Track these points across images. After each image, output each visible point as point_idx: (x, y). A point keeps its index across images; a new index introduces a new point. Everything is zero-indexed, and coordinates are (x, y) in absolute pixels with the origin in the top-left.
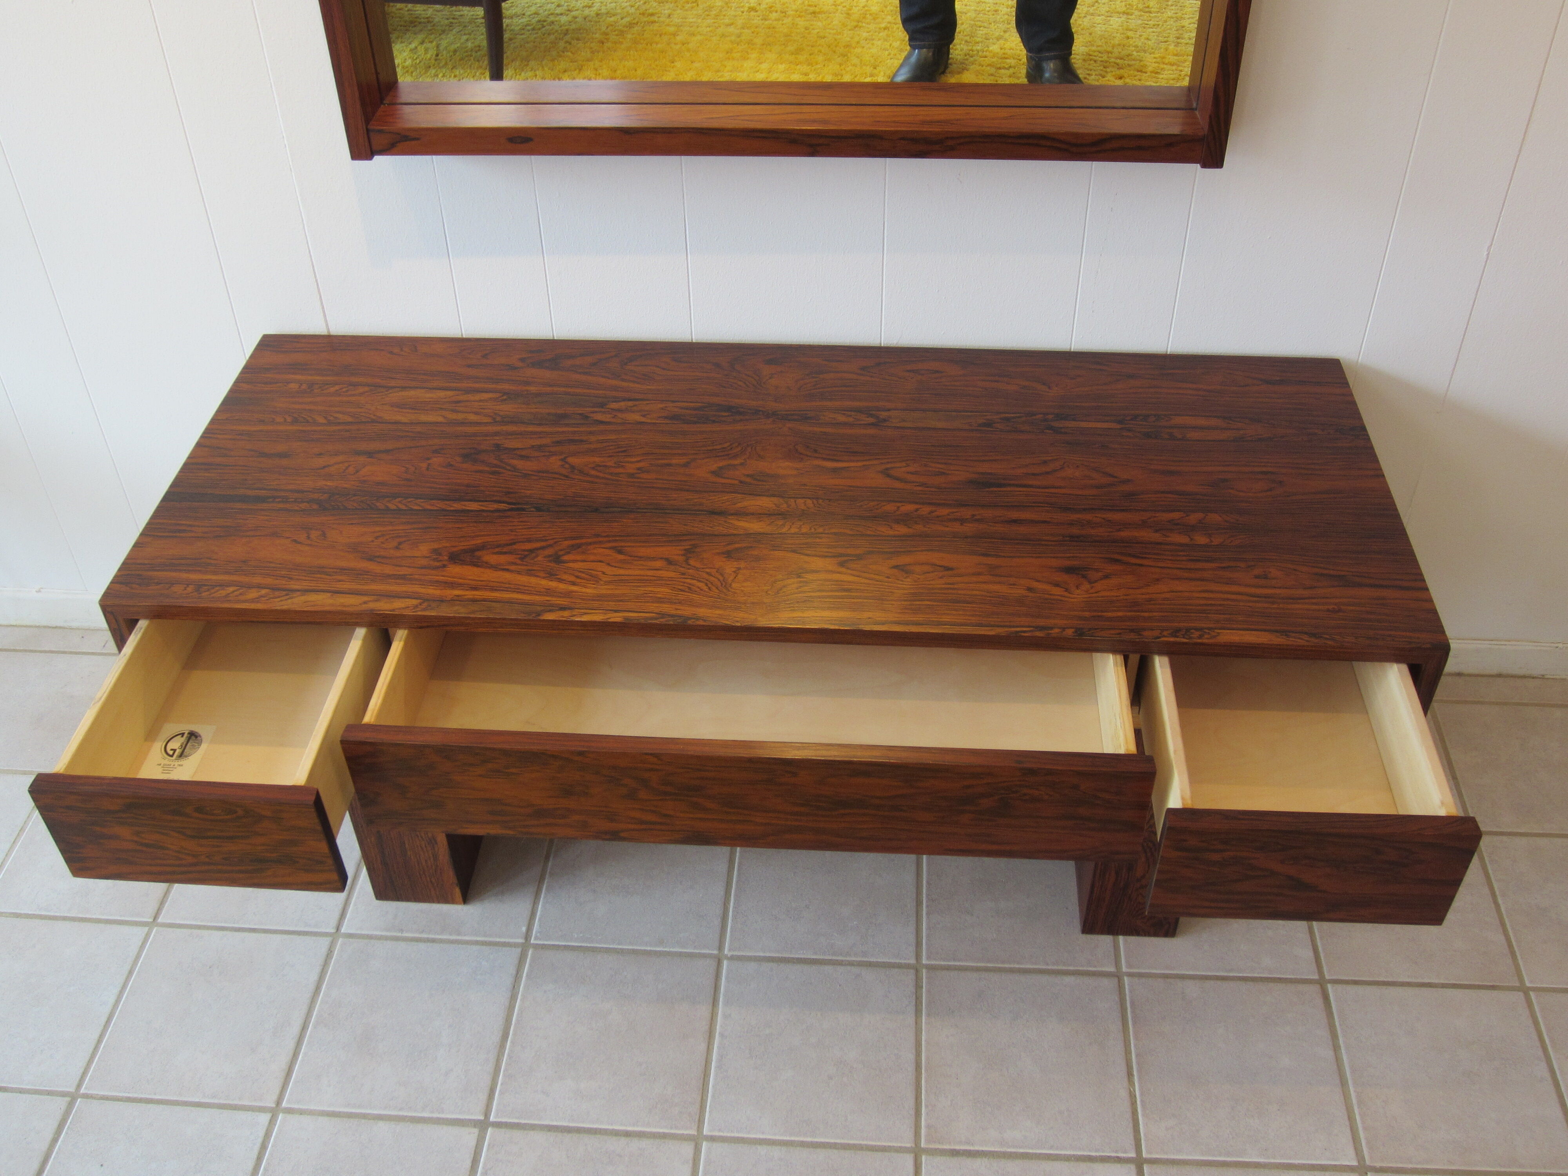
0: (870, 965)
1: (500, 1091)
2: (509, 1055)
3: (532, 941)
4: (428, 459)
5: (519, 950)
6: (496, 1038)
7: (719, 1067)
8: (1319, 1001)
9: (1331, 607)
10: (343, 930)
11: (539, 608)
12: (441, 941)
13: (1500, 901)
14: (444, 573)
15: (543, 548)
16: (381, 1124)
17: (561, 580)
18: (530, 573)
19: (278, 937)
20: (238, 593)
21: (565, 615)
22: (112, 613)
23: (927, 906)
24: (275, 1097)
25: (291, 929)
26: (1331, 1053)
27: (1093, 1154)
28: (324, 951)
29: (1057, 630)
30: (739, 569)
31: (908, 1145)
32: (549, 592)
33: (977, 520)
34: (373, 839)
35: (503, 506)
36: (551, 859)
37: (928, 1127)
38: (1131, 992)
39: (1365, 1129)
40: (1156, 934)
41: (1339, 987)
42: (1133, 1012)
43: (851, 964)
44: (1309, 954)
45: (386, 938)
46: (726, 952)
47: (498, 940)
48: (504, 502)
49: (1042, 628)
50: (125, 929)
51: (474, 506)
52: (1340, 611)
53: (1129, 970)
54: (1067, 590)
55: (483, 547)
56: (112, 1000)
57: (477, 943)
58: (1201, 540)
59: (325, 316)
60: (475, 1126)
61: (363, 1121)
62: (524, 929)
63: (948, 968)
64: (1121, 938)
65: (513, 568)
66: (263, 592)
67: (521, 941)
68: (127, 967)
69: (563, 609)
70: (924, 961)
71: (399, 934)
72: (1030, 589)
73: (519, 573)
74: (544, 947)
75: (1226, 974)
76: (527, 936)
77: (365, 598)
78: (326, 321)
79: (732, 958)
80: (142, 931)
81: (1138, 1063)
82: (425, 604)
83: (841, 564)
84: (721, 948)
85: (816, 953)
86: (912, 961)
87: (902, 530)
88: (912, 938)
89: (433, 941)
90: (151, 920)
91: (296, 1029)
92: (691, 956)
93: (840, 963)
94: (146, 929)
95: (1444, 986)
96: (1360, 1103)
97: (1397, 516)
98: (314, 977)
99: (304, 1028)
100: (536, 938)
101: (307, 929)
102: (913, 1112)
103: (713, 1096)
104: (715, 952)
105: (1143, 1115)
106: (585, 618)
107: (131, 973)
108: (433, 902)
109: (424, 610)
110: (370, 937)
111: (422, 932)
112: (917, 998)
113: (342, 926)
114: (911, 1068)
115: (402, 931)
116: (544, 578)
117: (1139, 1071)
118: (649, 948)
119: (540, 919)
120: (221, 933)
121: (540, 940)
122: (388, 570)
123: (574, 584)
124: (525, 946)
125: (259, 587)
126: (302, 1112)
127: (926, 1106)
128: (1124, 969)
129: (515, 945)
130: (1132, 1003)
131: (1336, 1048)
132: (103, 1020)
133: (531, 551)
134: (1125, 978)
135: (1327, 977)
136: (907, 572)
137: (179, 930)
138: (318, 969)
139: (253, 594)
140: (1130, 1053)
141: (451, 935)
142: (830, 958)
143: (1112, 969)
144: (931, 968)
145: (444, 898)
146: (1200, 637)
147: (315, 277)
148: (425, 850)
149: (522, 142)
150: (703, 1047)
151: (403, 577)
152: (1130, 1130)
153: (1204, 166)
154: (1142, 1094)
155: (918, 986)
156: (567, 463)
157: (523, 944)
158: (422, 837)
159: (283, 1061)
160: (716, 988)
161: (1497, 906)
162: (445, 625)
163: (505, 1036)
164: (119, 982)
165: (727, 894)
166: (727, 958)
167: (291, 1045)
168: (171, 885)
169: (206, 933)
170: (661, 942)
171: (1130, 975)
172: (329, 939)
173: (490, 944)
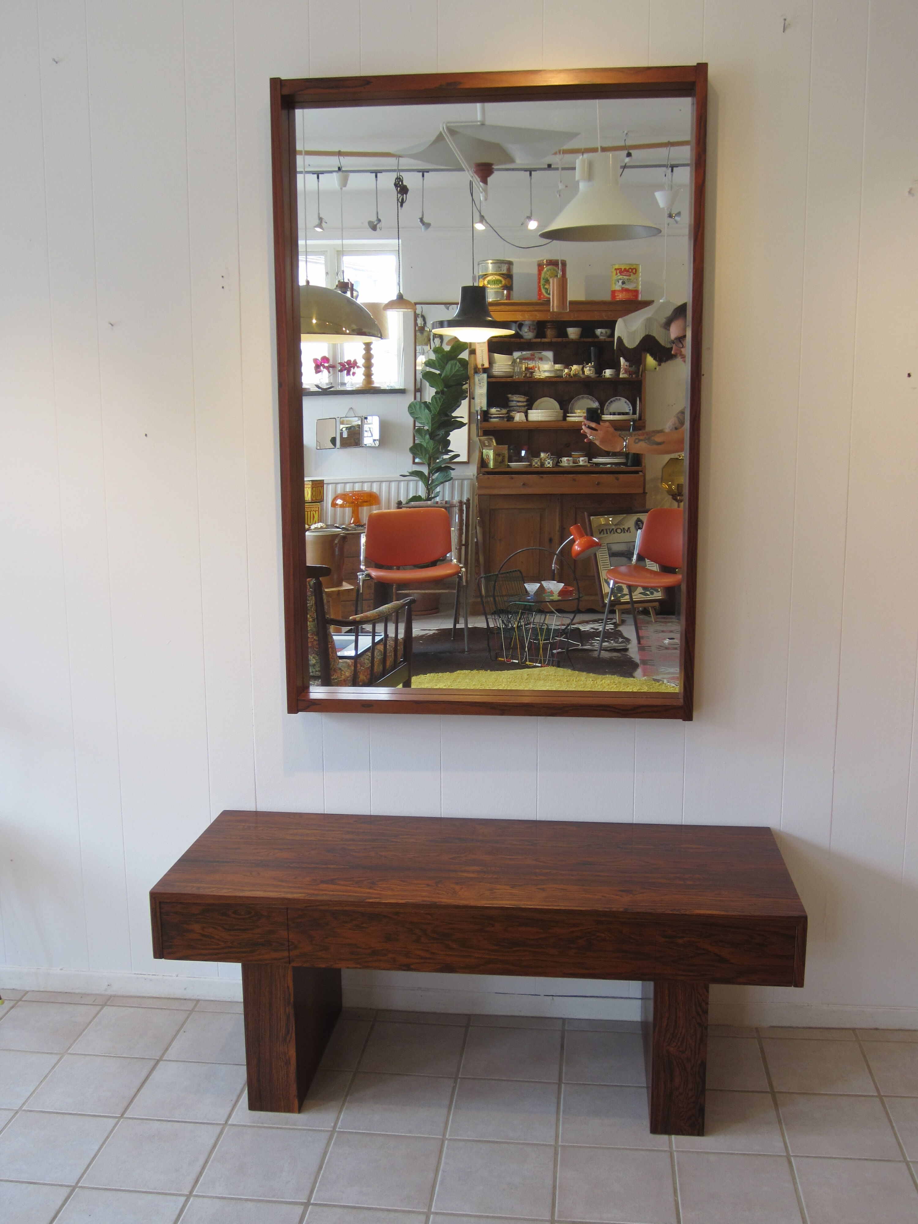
0: (529, 1144)
1: (317, 1190)
2: (321, 1178)
3: (337, 1130)
4: (310, 851)
5: (329, 1133)
6: (315, 1169)
7: (441, 1185)
8: (786, 1164)
10: (229, 1123)
12: (284, 1129)
13: (894, 1124)
14: (318, 886)
16: (248, 1202)
17: (375, 890)
19: (193, 1124)
23: (563, 1121)
24: (189, 1190)
25: (200, 1121)
26: (792, 1186)
28: (218, 1131)
29: (615, 909)
30: (462, 888)
31: (548, 1219)
33: (579, 875)
36: (349, 1096)
37: (559, 1211)
38: (677, 1158)
40: (693, 1134)
41: (798, 1159)
42: (678, 1166)
43: (518, 1143)
44: (781, 1144)
45: (254, 1127)
46: (447, 1137)
47: (317, 1129)
48: (347, 866)
50: (105, 1119)
51: (332, 866)
52: (755, 904)
54: (621, 897)
55: (337, 879)
56: (97, 1148)
57: (305, 1130)
60: (302, 1205)
61: (239, 1201)
62: (332, 1124)
63: (573, 1147)
64: (673, 1137)
65: (351, 885)
67: (331, 1129)
68: (106, 1135)
69: (376, 898)
70: (560, 1143)
71: (261, 1125)
72: (604, 896)
73: (355, 887)
74: (343, 1132)
75: (732, 1152)
76: (335, 1127)
77: (280, 893)
78: (256, 806)
79: (450, 1140)
80: (114, 1121)
81: (680, 1187)
83: (513, 887)
84: (444, 1135)
86: (553, 1143)
88: (553, 1134)
89: (280, 1128)
90: (120, 1116)
91: (201, 1163)
92: (427, 1138)
93: (512, 1143)
94: (117, 1120)
95: (858, 1159)
96: (808, 1206)
98: (212, 1142)
99: (206, 1162)
100: (339, 1128)
101: (208, 1122)
104: (441, 1137)
105: (682, 1208)
107: (107, 1138)
108: (281, 1112)
109: (309, 897)
110: (245, 1126)
111: (274, 1124)
112: (555, 1159)
113: (229, 1121)
115: (263, 1123)
116: (367, 889)
117: (681, 1190)
118: (403, 1135)
119: (341, 1121)
120: (159, 1122)
121: (341, 1129)
122: (291, 885)
123: (382, 891)
124: (333, 1132)
126: (203, 1197)
128: (674, 1148)
129: (327, 1131)
130: (678, 1163)
131: (795, 1184)
132: (92, 1156)
133: (361, 881)
134: (675, 1153)
135: (791, 1154)
136: (544, 890)
137: (136, 1120)
138: (214, 1139)
140: (676, 1183)
141: (291, 1126)
142: (506, 1141)
143: (667, 1149)
144: (563, 1147)
145: (288, 1109)
148: (283, 1069)
149: (368, 707)
150: (432, 1177)
151: (298, 887)
152: (675, 1213)
153: (684, 720)
154: (682, 1200)
155: (556, 1153)
156: (378, 854)
158: (283, 1059)
159: (194, 1176)
160: (441, 1152)
161: (893, 1127)
162: (319, 905)
163: (320, 1168)
164: (101, 1142)
165: (449, 1113)
166: (447, 1139)
167: (198, 1169)
168: (131, 1101)
169: (151, 1122)
170: (410, 1132)
171: (677, 1151)
172: (221, 1127)
173: (313, 1130)
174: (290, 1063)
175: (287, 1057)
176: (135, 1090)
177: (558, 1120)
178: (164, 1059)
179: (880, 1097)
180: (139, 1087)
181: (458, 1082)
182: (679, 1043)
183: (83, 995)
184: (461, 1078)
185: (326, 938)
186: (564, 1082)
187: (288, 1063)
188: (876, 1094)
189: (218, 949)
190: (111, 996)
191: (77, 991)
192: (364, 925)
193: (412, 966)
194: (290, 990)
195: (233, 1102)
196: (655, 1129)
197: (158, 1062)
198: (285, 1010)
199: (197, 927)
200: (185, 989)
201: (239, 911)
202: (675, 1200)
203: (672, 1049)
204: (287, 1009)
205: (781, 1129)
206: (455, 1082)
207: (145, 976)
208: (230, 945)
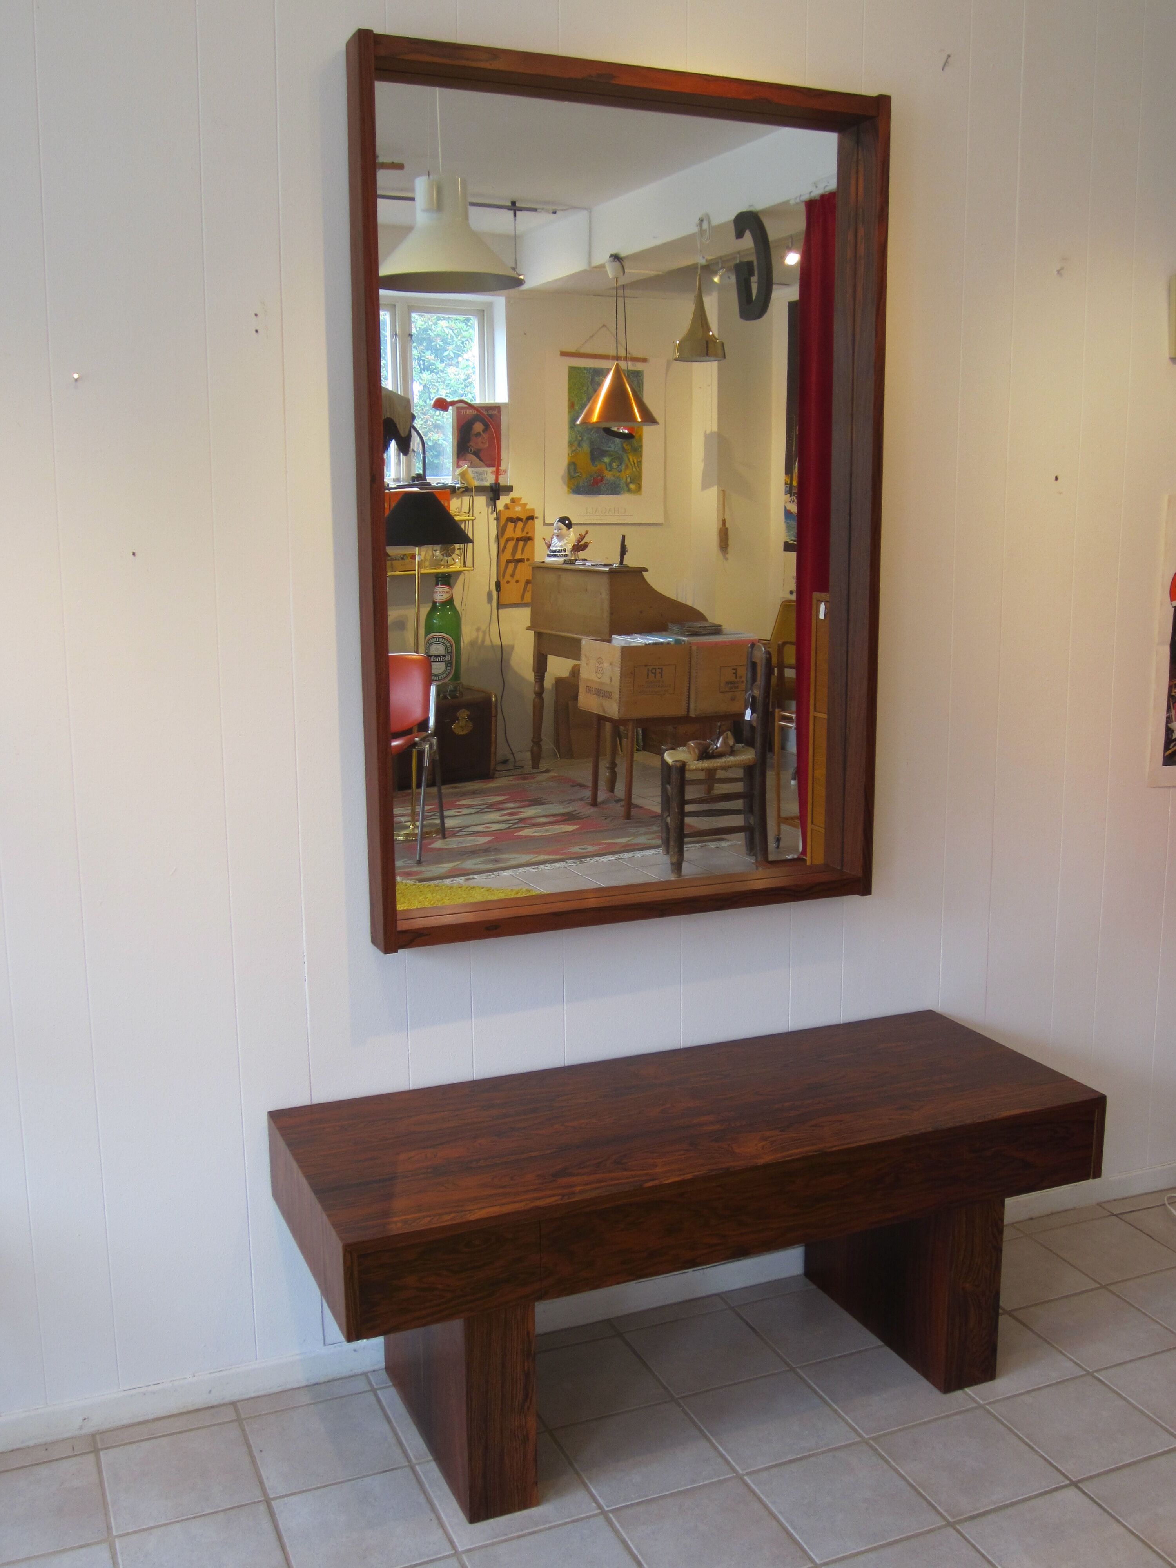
0: (835, 1449)
5: (602, 1517)
7: (794, 1528)
8: (1097, 1382)
10: (460, 1549)
11: (638, 1183)
12: (539, 1531)
13: (1143, 1311)
14: (558, 1183)
17: (634, 1170)
18: (611, 1172)
21: (656, 1182)
23: (842, 1411)
27: (1047, 1489)
30: (729, 1144)
32: (634, 1176)
36: (574, 1463)
38: (995, 1411)
40: (985, 1381)
41: (1101, 1373)
43: (824, 1452)
45: (497, 1543)
46: (741, 1472)
47: (581, 1516)
49: (915, 1131)
53: (985, 1403)
54: (909, 1115)
57: (567, 1523)
58: (949, 1085)
59: (311, 1091)
62: (593, 1505)
63: (882, 1436)
64: (967, 1390)
65: (597, 1172)
66: (453, 1215)
67: (599, 1511)
69: (652, 1180)
70: (866, 1437)
71: (505, 1538)
72: (891, 1119)
73: (604, 1173)
74: (616, 1509)
75: (1038, 1387)
76: (599, 1507)
77: (524, 1203)
78: (311, 1095)
79: (747, 1474)
81: (1031, 1441)
84: (734, 1471)
86: (859, 1439)
88: (848, 1429)
89: (534, 1533)
92: (720, 1482)
93: (818, 1454)
100: (607, 1507)
101: (431, 1558)
103: (806, 1545)
104: (734, 1475)
108: (515, 1511)
109: (569, 1199)
110: (485, 1546)
111: (520, 1531)
112: (879, 1455)
113: (457, 1547)
116: (622, 1172)
117: (1033, 1443)
119: (599, 1497)
121: (611, 1507)
122: (521, 1189)
123: (644, 1170)
124: (604, 1514)
125: (447, 1214)
128: (982, 1403)
129: (596, 1515)
130: (1001, 1416)
134: (986, 1406)
135: (1090, 1371)
141: (543, 1525)
142: (808, 1454)
143: (974, 1403)
144: (872, 1439)
145: (524, 1502)
147: (309, 1060)
148: (518, 1450)
149: (493, 929)
150: (775, 1524)
151: (535, 1190)
153: (861, 895)
155: (875, 1450)
156: (566, 1126)
157: (601, 1513)
158: (518, 1437)
160: (753, 1492)
162: (584, 1207)
166: (744, 1475)
170: (694, 1481)
172: (454, 1558)
173: (577, 1520)
174: (528, 1439)
175: (525, 1432)
177: (836, 1412)
179: (1104, 1287)
181: (682, 1403)
182: (975, 1277)
183: (46, 1446)
184: (680, 1398)
185: (592, 1249)
186: (794, 1366)
187: (525, 1439)
188: (1097, 1285)
190: (93, 1435)
191: (31, 1443)
193: (697, 1261)
196: (949, 1387)
197: (267, 1503)
198: (524, 1366)
199: (411, 1280)
200: (210, 1392)
201: (473, 1241)
203: (968, 1285)
204: (526, 1362)
205: (1054, 1347)
206: (679, 1405)
207: (141, 1390)
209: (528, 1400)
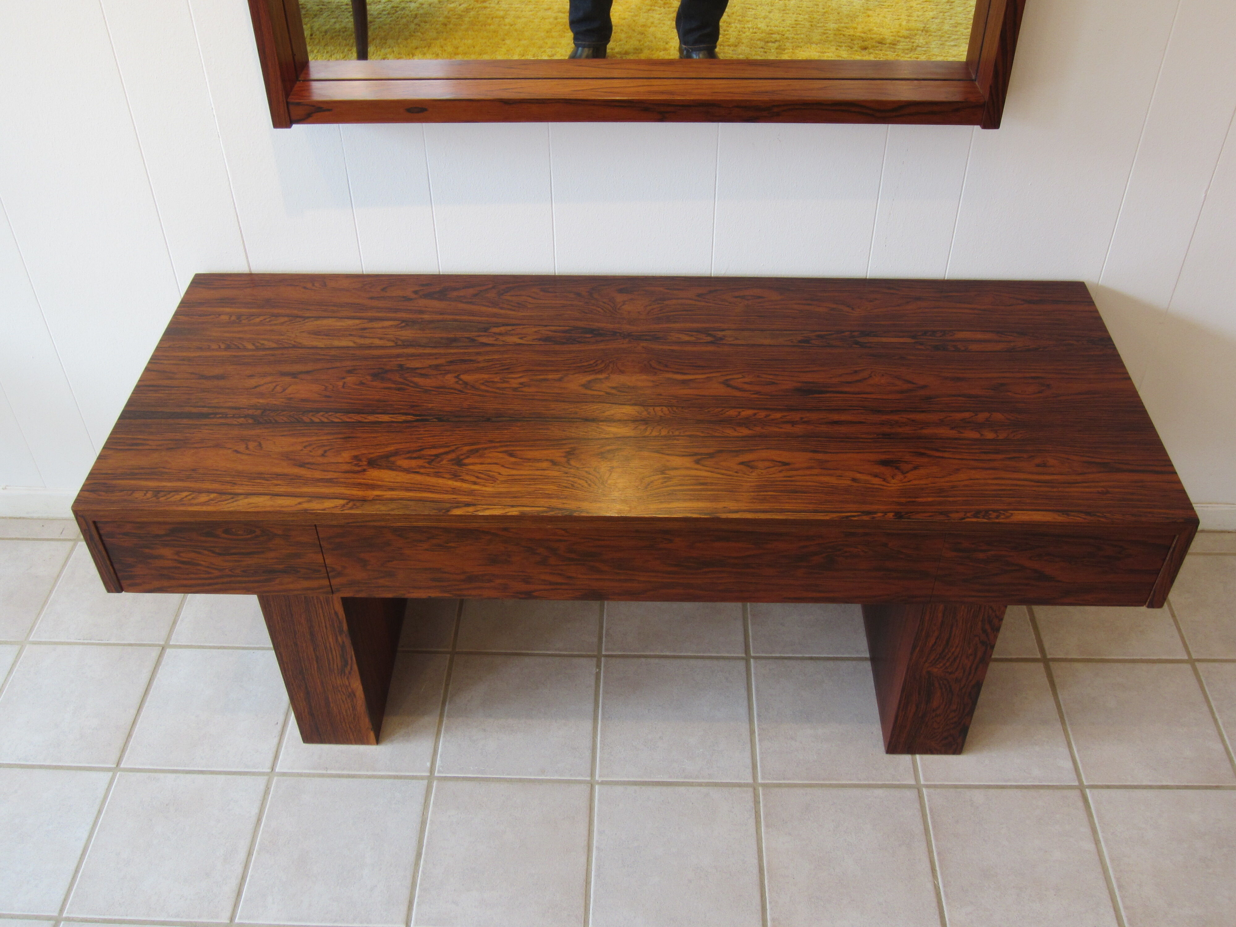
0: (716, 785)
2: (423, 871)
3: (436, 774)
4: (344, 378)
5: (425, 782)
6: (412, 857)
7: (598, 875)
8: (1080, 804)
9: (1100, 490)
10: (277, 770)
11: (448, 505)
12: (359, 776)
13: (1217, 716)
14: (364, 477)
15: (447, 453)
17: (463, 481)
18: (437, 475)
19: (223, 777)
20: (190, 497)
21: (470, 510)
22: (82, 516)
23: (759, 735)
24: (228, 914)
25: (234, 770)
26: (1094, 846)
28: (262, 787)
29: (879, 515)
30: (612, 468)
32: (454, 491)
33: (805, 422)
34: (302, 695)
35: (409, 418)
36: (447, 703)
37: (773, 920)
38: (929, 801)
39: (1126, 908)
40: (946, 752)
41: (1095, 791)
42: (932, 818)
43: (700, 785)
44: (1069, 765)
45: (314, 775)
46: (597, 778)
47: (407, 774)
48: (409, 414)
49: (868, 513)
50: (94, 775)
51: (386, 418)
52: (1107, 492)
53: (926, 783)
54: (884, 480)
55: (396, 453)
56: (85, 836)
57: (390, 777)
58: (990, 435)
59: (247, 258)
62: (428, 763)
63: (779, 786)
64: (918, 757)
65: (422, 470)
66: (213, 496)
67: (428, 774)
68: (96, 807)
69: (468, 505)
70: (760, 781)
71: (324, 772)
72: (854, 480)
73: (428, 475)
74: (445, 778)
75: (1004, 784)
76: (432, 770)
77: (299, 500)
78: (248, 261)
79: (602, 783)
80: (107, 776)
81: (940, 860)
82: (350, 504)
83: (697, 462)
84: (592, 774)
85: (670, 777)
86: (750, 781)
87: (745, 432)
88: (748, 761)
89: (353, 776)
90: (114, 766)
91: (242, 855)
92: (568, 782)
93: (691, 784)
94: (111, 774)
95: (1178, 787)
96: (1120, 887)
97: (1144, 412)
98: (255, 811)
99: (250, 854)
100: (439, 772)
101: (246, 770)
102: (759, 908)
103: (595, 901)
104: (588, 779)
105: (947, 903)
106: (487, 513)
107: (100, 812)
108: (351, 744)
109: (351, 508)
110: (300, 775)
111: (343, 769)
112: (756, 812)
113: (276, 766)
114: (756, 871)
115: (327, 769)
116: (449, 479)
117: (941, 867)
118: (533, 777)
119: (441, 756)
120: (174, 776)
121: (442, 773)
122: (318, 475)
123: (475, 483)
124: (431, 778)
125: (209, 492)
127: (770, 903)
128: (922, 782)
129: (422, 778)
130: (931, 810)
131: (1097, 842)
132: (79, 852)
133: (437, 456)
134: (924, 789)
135: (1085, 783)
136: (752, 467)
137: (138, 774)
138: (258, 803)
139: (203, 498)
140: (932, 852)
141: (368, 771)
142: (682, 780)
143: (912, 782)
144: (765, 786)
145: (361, 740)
146: (997, 517)
147: (239, 225)
148: (345, 702)
149: (418, 112)
150: (583, 859)
151: (330, 481)
152: (937, 917)
153: (985, 127)
154: (944, 886)
155: (756, 802)
156: (461, 380)
157: (428, 777)
158: (343, 692)
159: (233, 883)
160: (591, 809)
161: (1215, 721)
162: (369, 521)
163: (419, 855)
164: (91, 820)
165: (595, 728)
166: (598, 783)
167: (239, 869)
168: (129, 735)
169: (162, 775)
170: (543, 771)
171: (927, 786)
172: (266, 778)
173: (401, 777)
174: (355, 697)
175: (350, 690)
176: (134, 711)
177: (752, 732)
178: (171, 643)
179: (1192, 662)
180: (138, 705)
181: (602, 666)
182: (948, 664)
183: (42, 522)
184: (606, 656)
185: (389, 561)
186: (752, 654)
187: (352, 695)
188: (1186, 657)
189: (211, 578)
192: (452, 544)
193: (535, 594)
194: (340, 617)
195: (279, 727)
196: (892, 748)
197: (163, 648)
198: (337, 639)
199: (167, 552)
201: (234, 530)
202: (935, 885)
203: (936, 670)
204: (339, 638)
205: (1065, 730)
206: (598, 666)
208: (230, 573)
209: (349, 667)
